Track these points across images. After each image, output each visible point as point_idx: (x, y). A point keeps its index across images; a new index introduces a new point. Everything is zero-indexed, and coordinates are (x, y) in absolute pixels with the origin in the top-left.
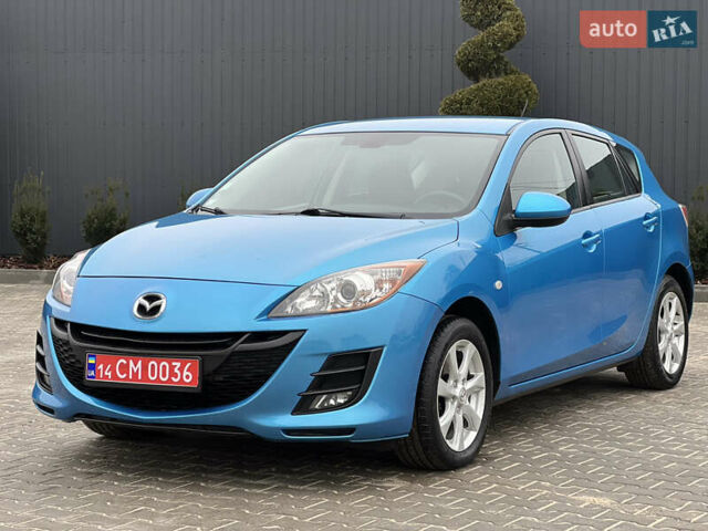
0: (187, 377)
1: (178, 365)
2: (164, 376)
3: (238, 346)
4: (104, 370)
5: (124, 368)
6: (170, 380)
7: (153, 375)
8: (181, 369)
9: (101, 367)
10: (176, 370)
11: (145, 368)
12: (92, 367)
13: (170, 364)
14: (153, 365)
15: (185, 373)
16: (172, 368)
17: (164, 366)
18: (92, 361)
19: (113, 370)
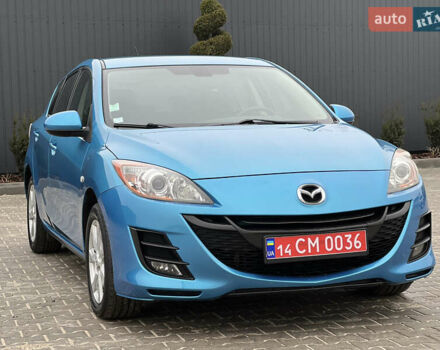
0: (358, 245)
1: (350, 236)
2: (339, 246)
3: (386, 216)
4: (284, 249)
5: (303, 245)
6: (344, 249)
7: (329, 247)
8: (352, 240)
9: (280, 247)
10: (348, 241)
11: (322, 242)
12: (272, 248)
13: (343, 237)
14: (329, 240)
15: (356, 242)
16: (345, 239)
17: (339, 239)
18: (270, 243)
19: (293, 248)
